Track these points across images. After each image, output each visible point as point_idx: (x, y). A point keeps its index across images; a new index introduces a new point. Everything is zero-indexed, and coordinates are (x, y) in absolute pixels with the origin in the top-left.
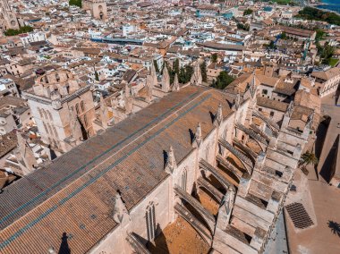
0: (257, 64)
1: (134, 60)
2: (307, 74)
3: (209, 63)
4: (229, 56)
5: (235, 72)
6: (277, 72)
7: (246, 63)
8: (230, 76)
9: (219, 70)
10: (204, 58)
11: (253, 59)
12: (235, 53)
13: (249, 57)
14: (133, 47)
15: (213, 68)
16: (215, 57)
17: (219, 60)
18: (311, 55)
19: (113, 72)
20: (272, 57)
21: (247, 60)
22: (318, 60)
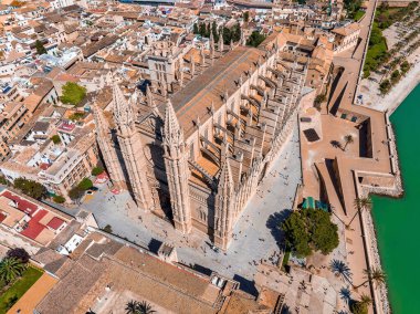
0: (286, 23)
1: (174, 23)
2: (329, 30)
3: (242, 23)
4: (260, 14)
5: (266, 31)
6: (303, 30)
7: (275, 22)
8: (261, 36)
9: (252, 30)
10: (236, 18)
11: (282, 16)
12: (265, 11)
13: (278, 14)
14: (167, 8)
15: (246, 28)
16: (246, 16)
17: (250, 19)
18: (336, 10)
19: (160, 36)
20: (300, 14)
21: (276, 18)
22: (344, 15)
